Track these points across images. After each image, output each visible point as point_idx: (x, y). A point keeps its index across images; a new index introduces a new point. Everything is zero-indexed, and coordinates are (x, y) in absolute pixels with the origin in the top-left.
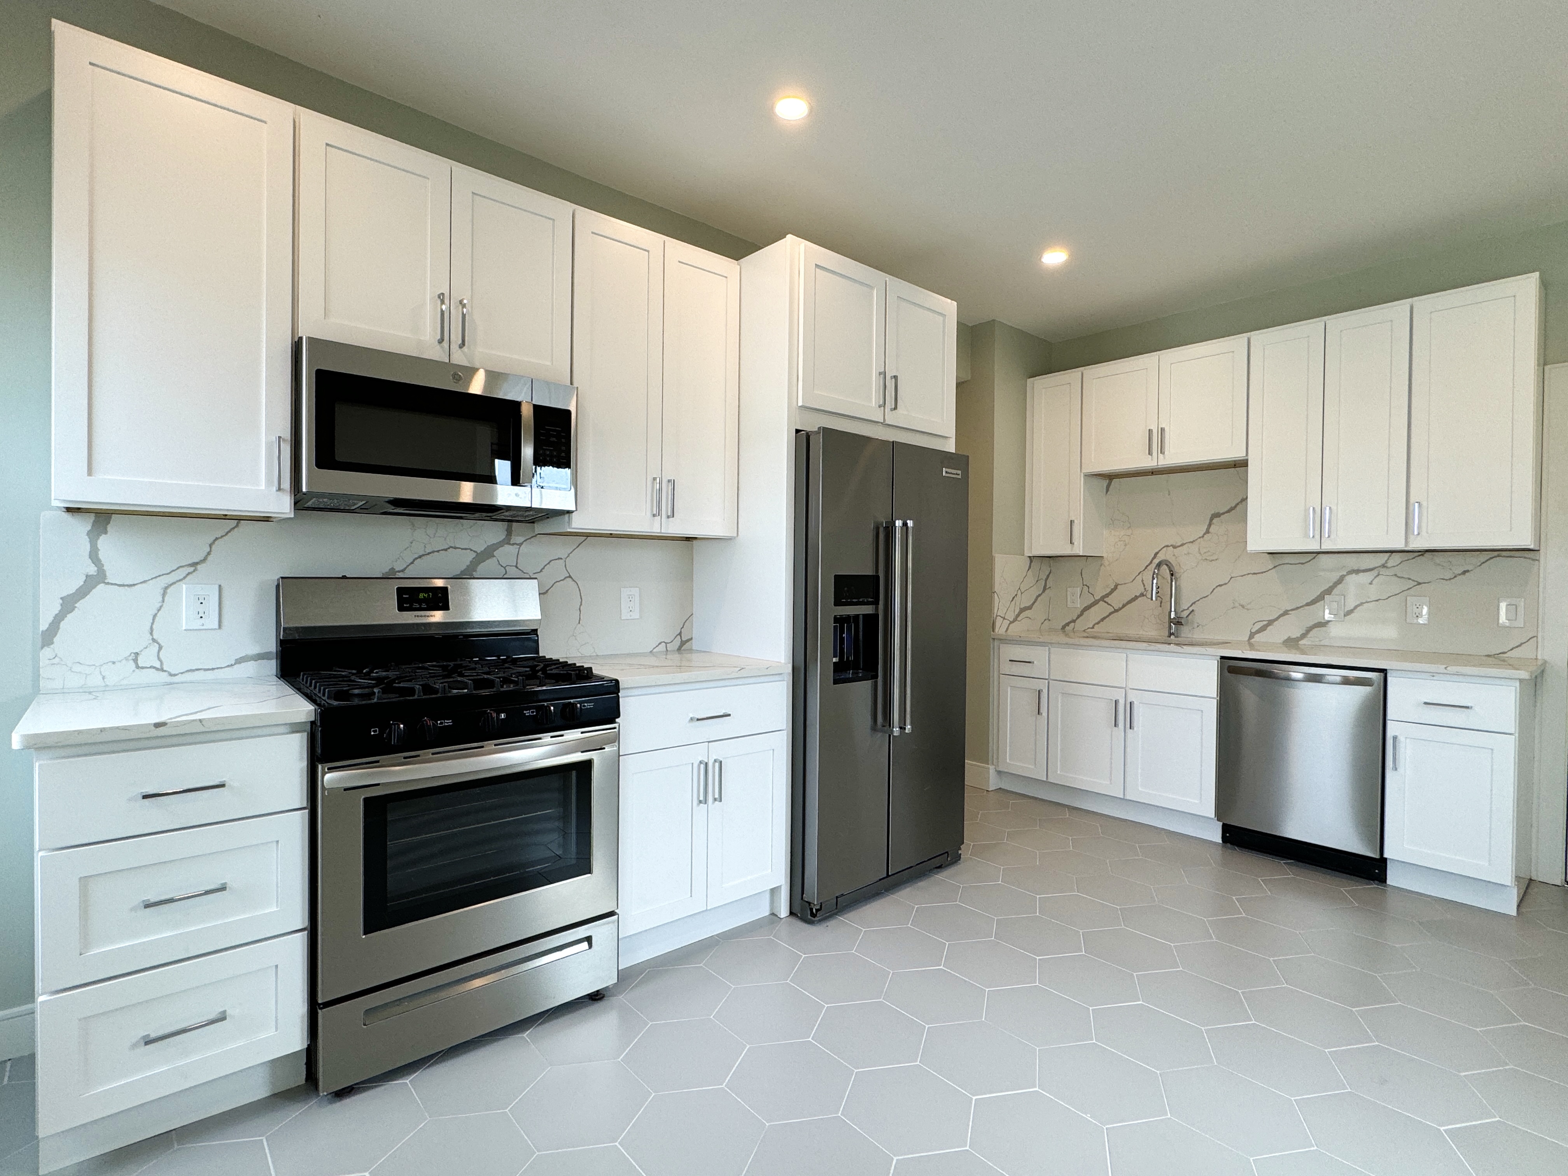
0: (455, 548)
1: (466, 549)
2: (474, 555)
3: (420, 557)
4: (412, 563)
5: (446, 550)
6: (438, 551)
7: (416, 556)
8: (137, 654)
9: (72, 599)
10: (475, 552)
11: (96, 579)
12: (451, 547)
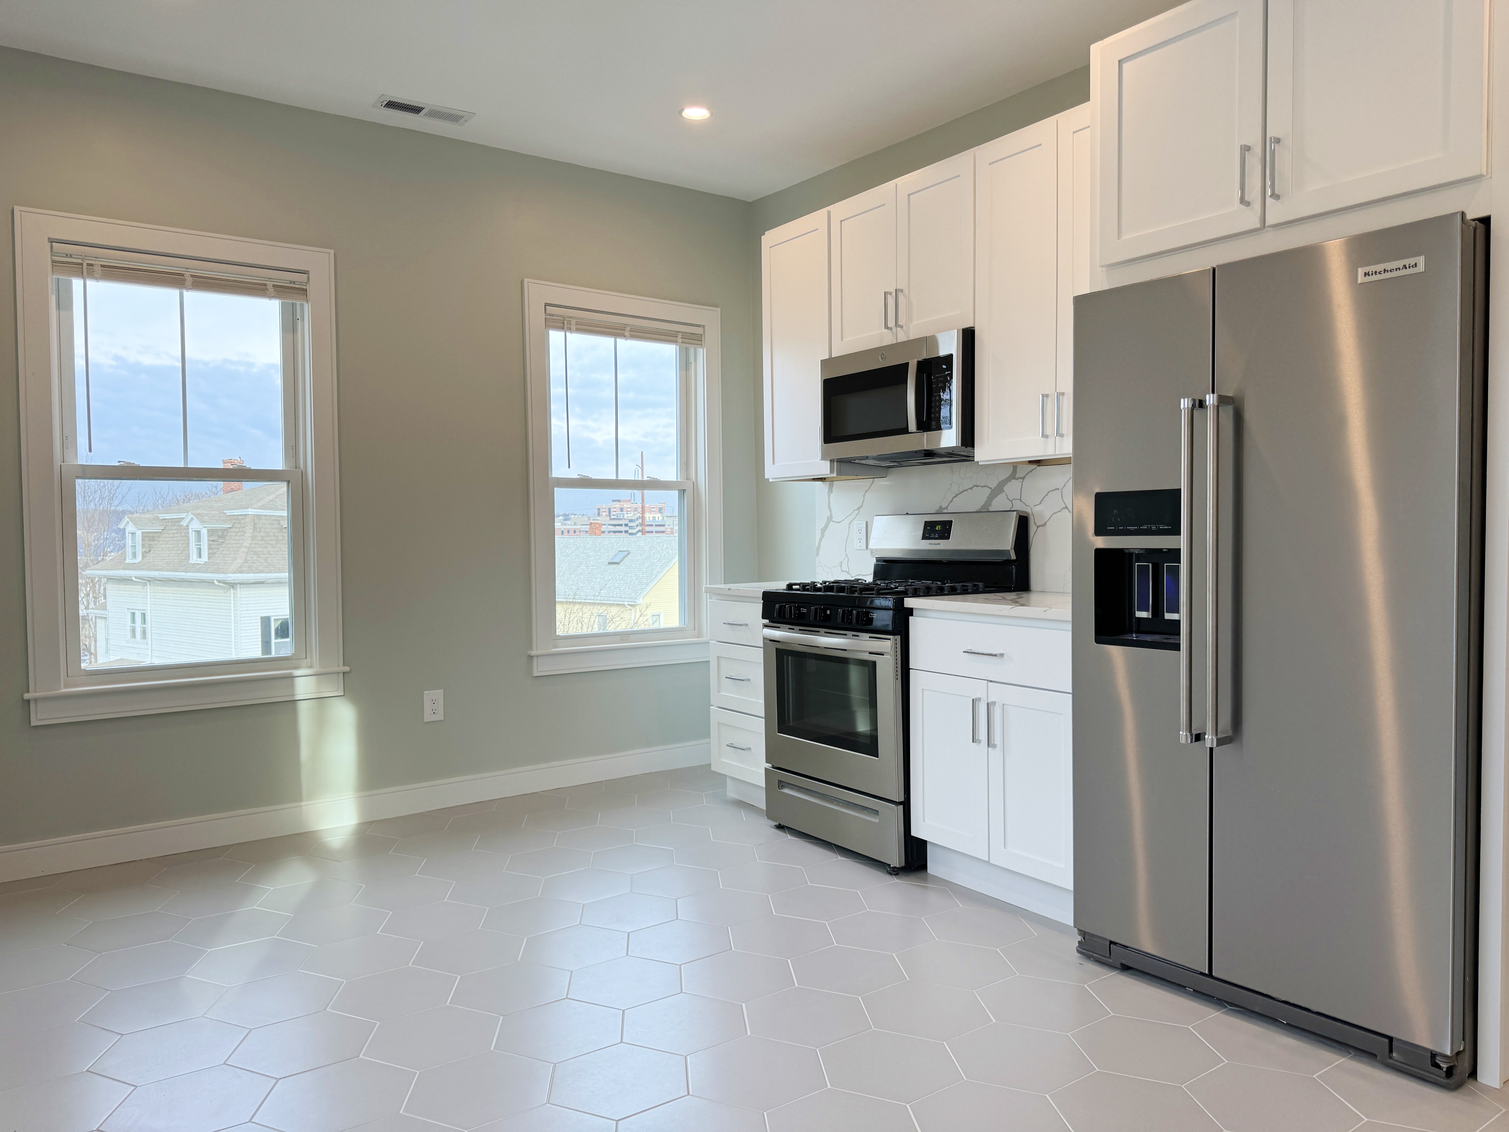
0: (977, 486)
3: (956, 496)
4: (952, 501)
5: (971, 488)
6: (967, 490)
7: (954, 495)
8: (841, 563)
9: (824, 530)
10: (990, 488)
11: (830, 519)
12: (975, 486)
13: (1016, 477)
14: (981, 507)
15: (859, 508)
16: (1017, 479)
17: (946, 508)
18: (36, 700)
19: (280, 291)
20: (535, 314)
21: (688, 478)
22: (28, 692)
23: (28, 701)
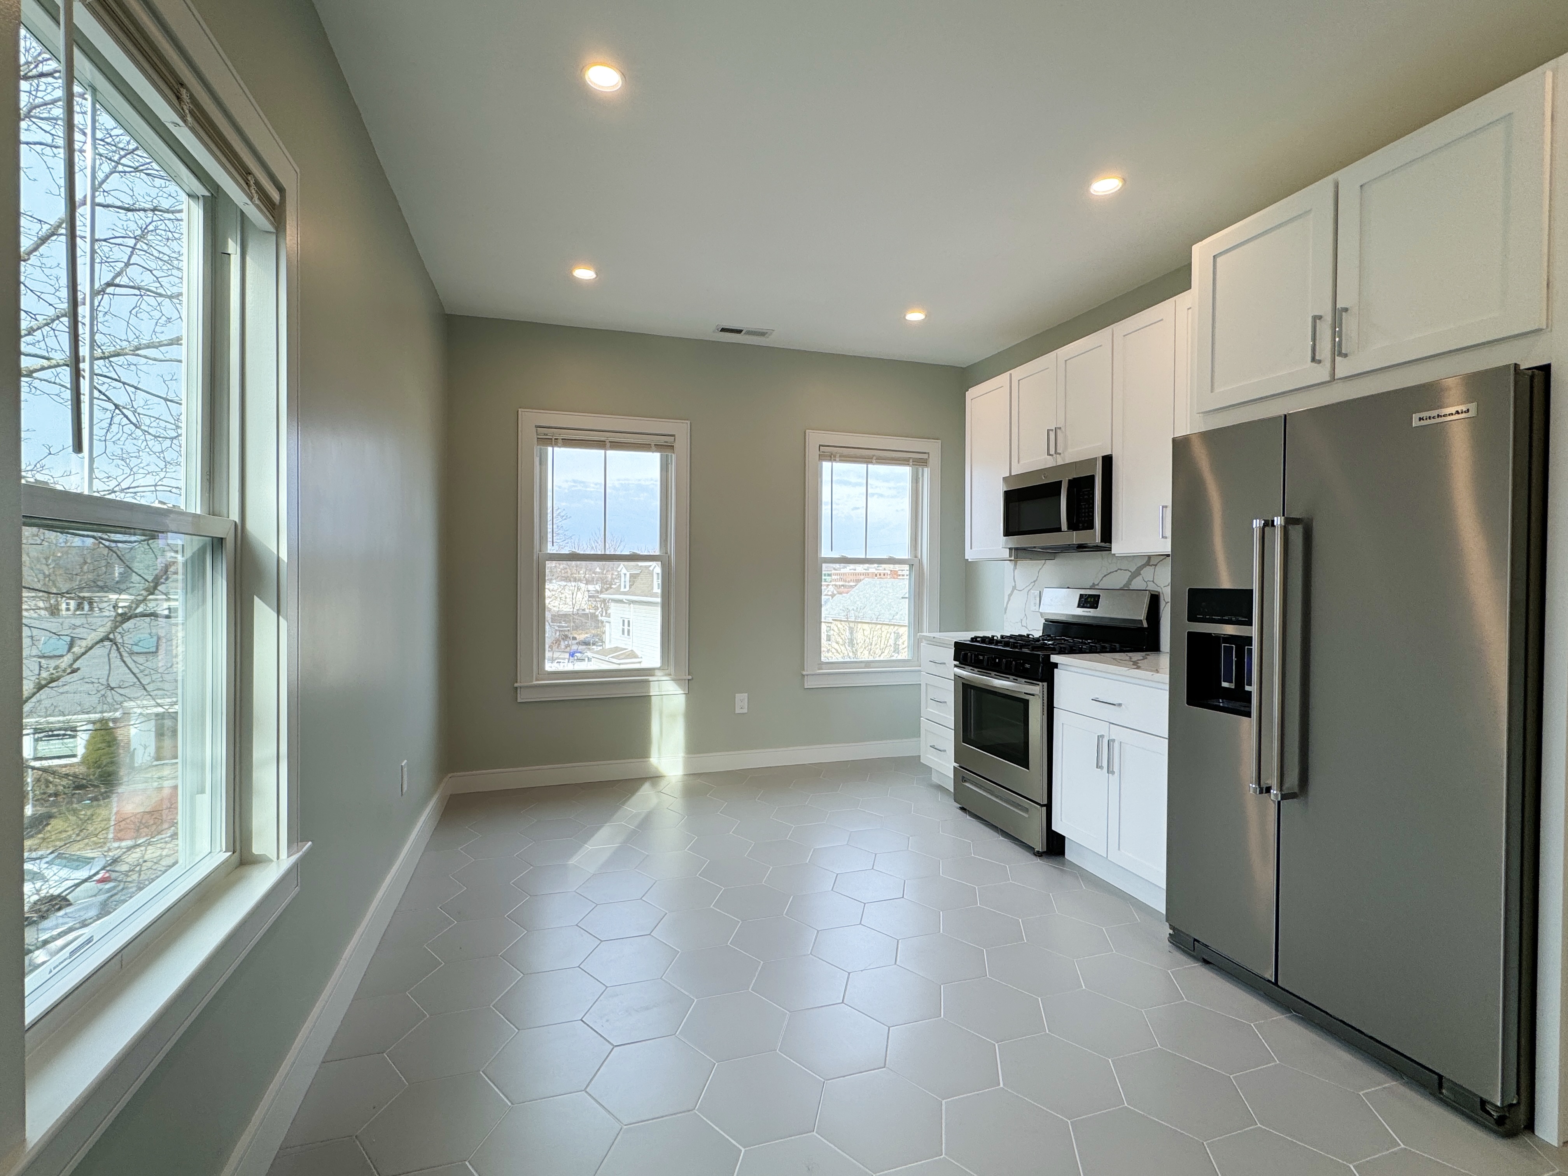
0: (1121, 570)
1: (1126, 570)
2: (1130, 574)
3: (1105, 576)
4: (1102, 580)
5: (1116, 571)
6: (1113, 572)
7: (1103, 575)
8: (1022, 620)
9: (1010, 595)
10: (1131, 572)
11: (1014, 588)
12: (1119, 569)
13: (1151, 564)
14: (1124, 585)
15: (1035, 581)
16: (1151, 566)
17: (1098, 585)
18: (520, 687)
19: (659, 447)
20: (812, 452)
21: (916, 557)
22: (517, 682)
23: (517, 688)
